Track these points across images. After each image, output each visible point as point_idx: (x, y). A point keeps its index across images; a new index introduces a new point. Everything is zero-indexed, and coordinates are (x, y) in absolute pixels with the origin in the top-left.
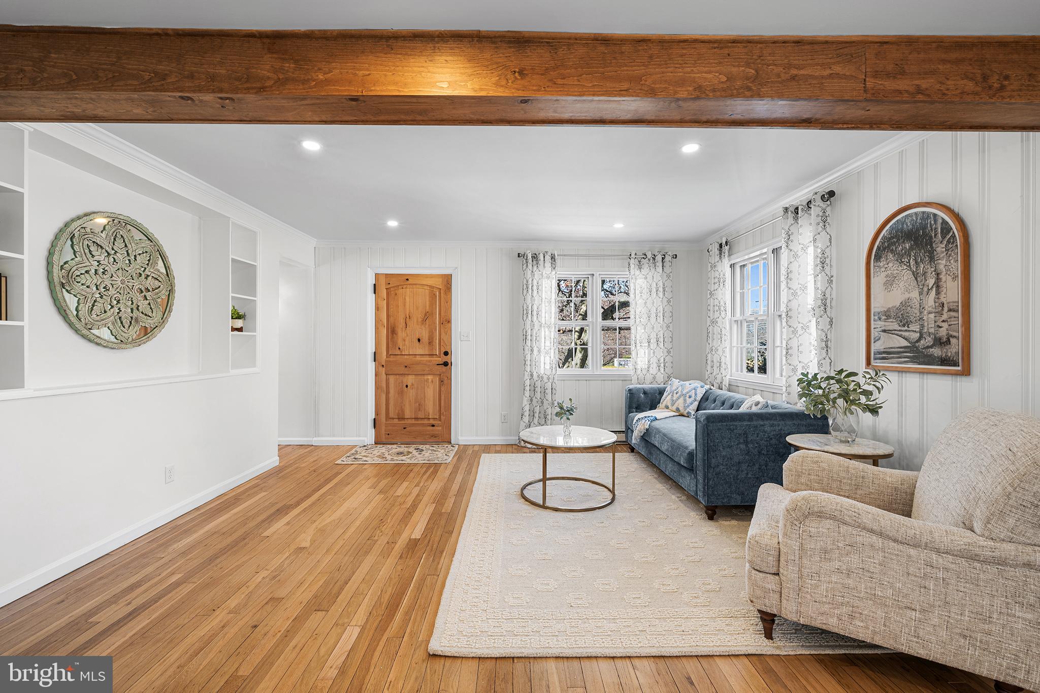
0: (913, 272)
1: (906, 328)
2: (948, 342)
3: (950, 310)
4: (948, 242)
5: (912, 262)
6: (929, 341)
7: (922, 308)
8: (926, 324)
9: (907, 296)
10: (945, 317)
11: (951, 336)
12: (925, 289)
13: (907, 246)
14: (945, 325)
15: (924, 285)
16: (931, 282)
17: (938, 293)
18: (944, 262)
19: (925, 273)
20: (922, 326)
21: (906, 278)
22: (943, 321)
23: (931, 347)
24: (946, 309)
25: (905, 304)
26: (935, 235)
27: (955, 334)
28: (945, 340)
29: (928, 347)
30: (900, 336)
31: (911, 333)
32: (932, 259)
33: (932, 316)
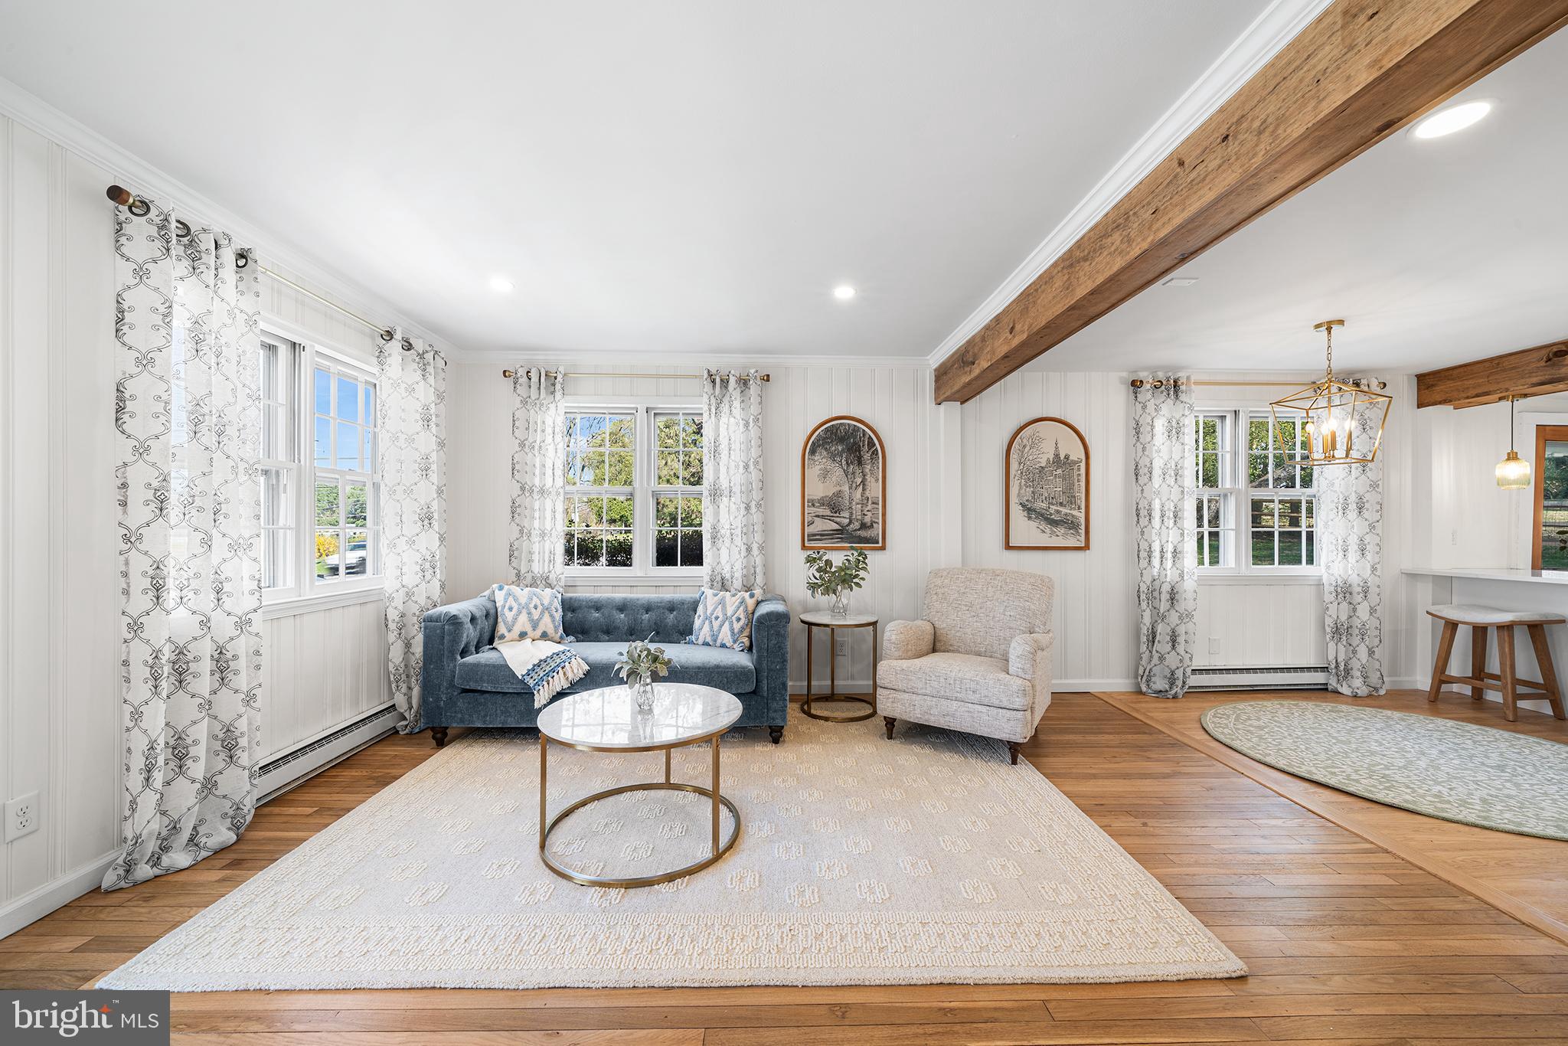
0: (844, 470)
1: (838, 515)
2: (872, 526)
3: (873, 503)
4: (873, 453)
5: (844, 462)
6: (857, 525)
7: (851, 500)
8: (854, 512)
9: (838, 488)
10: (869, 508)
11: (874, 522)
12: (854, 485)
13: (840, 448)
14: (869, 514)
15: (852, 482)
16: (859, 480)
17: (864, 489)
18: (869, 467)
19: (853, 473)
20: (851, 514)
21: (837, 474)
22: (868, 511)
23: (859, 530)
24: (870, 502)
25: (839, 494)
26: (863, 446)
27: (876, 520)
28: (869, 524)
29: (856, 530)
30: (833, 521)
31: (842, 519)
32: (860, 463)
33: (859, 506)
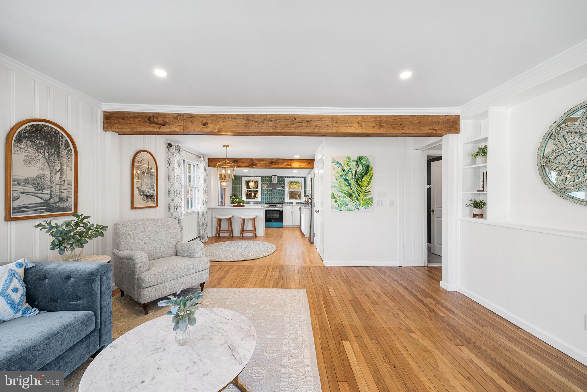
0: (46, 160)
1: (41, 192)
2: (67, 200)
3: (68, 184)
4: (68, 151)
5: (46, 154)
6: (56, 199)
7: (52, 181)
8: (54, 190)
9: (42, 172)
10: (65, 187)
11: (69, 197)
12: (54, 171)
13: (43, 143)
14: (65, 191)
15: (53, 169)
16: (58, 168)
17: (61, 175)
18: (65, 160)
19: (54, 163)
20: (52, 191)
21: (41, 161)
22: (64, 189)
23: (58, 202)
24: (66, 183)
25: (41, 177)
26: (62, 145)
27: (70, 196)
28: (65, 199)
29: (56, 203)
30: (37, 196)
31: (44, 195)
32: (59, 156)
33: (58, 186)
